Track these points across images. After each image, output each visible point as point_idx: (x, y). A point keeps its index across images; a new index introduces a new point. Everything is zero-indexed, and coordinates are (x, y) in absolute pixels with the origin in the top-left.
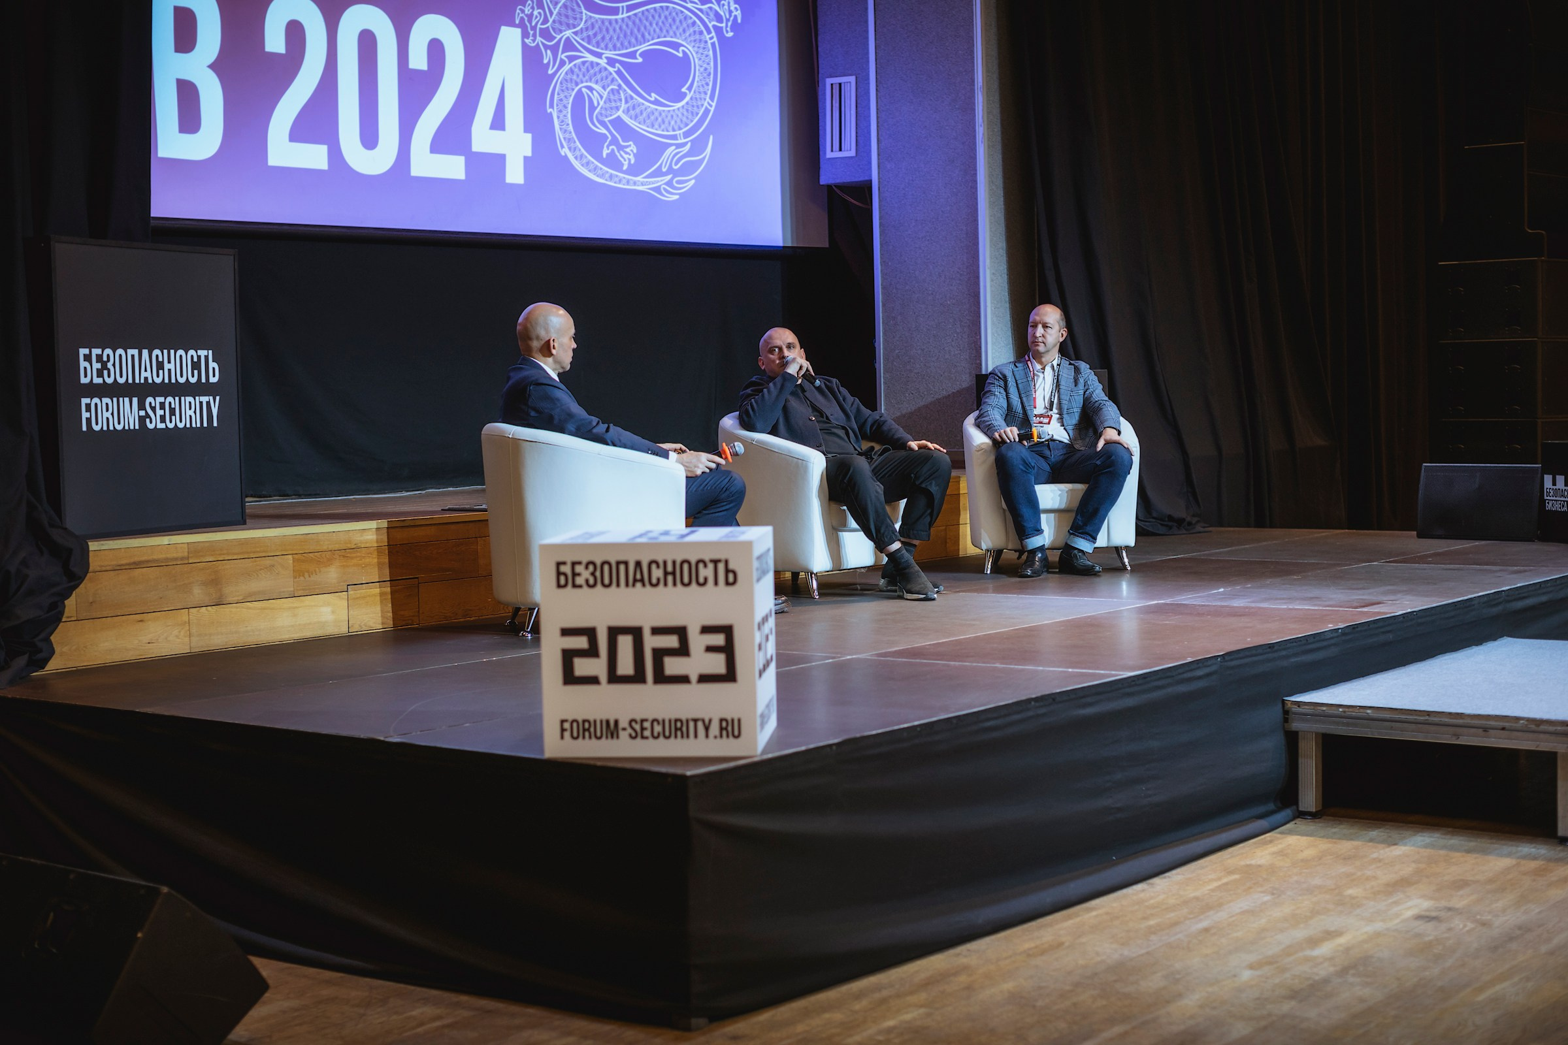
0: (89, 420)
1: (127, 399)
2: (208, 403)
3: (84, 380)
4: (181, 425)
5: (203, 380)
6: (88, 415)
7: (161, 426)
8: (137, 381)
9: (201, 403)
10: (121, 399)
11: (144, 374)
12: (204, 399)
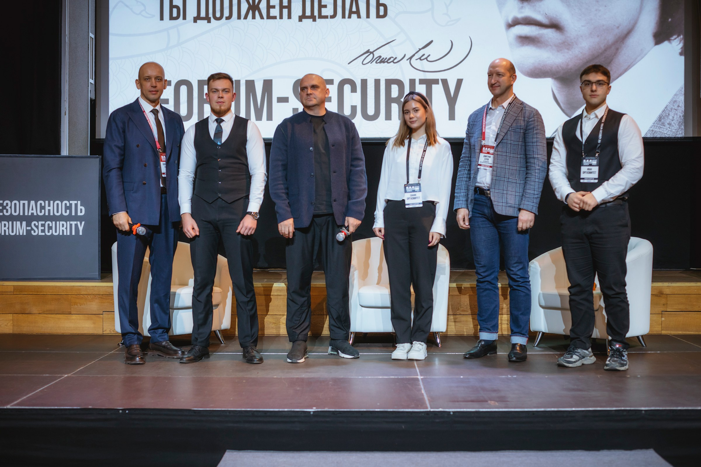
1: (18, 223)
2: (76, 225)
4: (55, 234)
5: (73, 214)
7: (40, 234)
8: (26, 214)
9: (71, 225)
10: (15, 222)
11: (31, 211)
12: (73, 223)
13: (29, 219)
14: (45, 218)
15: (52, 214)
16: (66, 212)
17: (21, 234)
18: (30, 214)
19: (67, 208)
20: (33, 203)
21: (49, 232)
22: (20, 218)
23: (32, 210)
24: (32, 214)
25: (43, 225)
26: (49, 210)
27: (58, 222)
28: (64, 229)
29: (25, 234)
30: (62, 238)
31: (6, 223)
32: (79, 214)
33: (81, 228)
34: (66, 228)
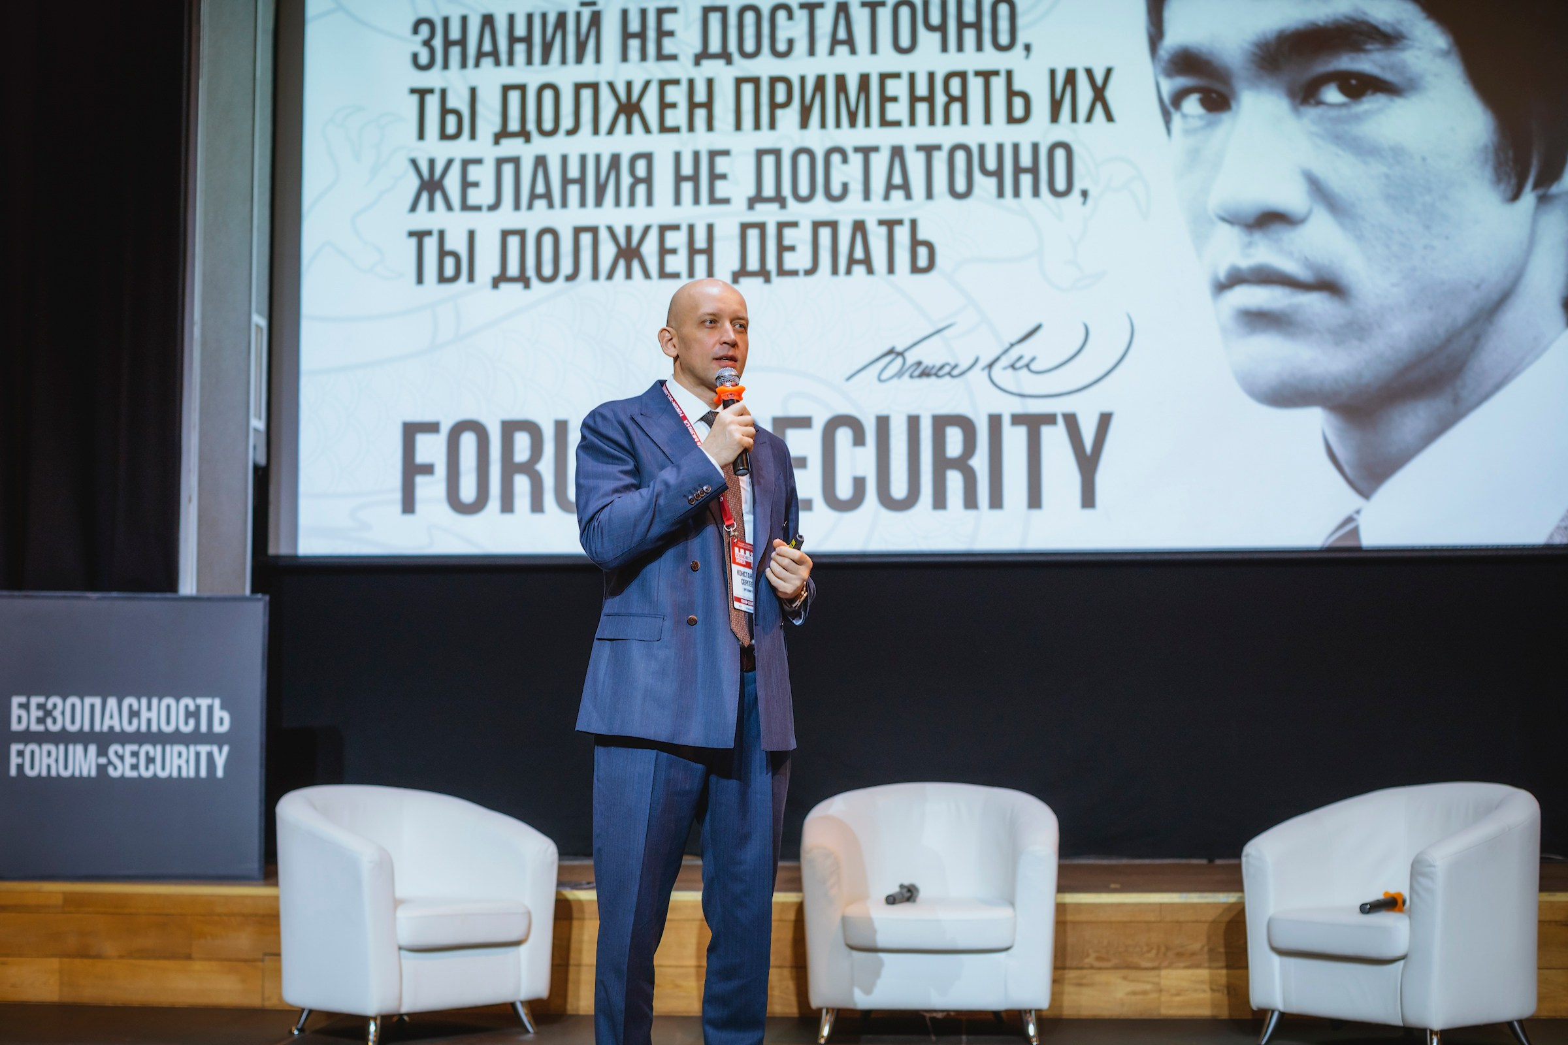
0: (20, 767)
1: (80, 748)
2: (210, 756)
3: (15, 727)
5: (204, 728)
6: (20, 761)
8: (97, 728)
9: (198, 755)
10: (71, 747)
12: (204, 749)
13: (104, 740)
14: (139, 738)
15: (154, 728)
16: (186, 723)
17: (85, 774)
18: (105, 728)
19: (190, 714)
20: (112, 702)
21: (147, 768)
22: (83, 738)
23: (111, 717)
24: (111, 728)
25: (135, 754)
26: (149, 721)
27: (168, 748)
28: (182, 762)
29: (93, 773)
30: (176, 784)
31: (52, 748)
32: (217, 729)
33: (220, 761)
34: (187, 761)
